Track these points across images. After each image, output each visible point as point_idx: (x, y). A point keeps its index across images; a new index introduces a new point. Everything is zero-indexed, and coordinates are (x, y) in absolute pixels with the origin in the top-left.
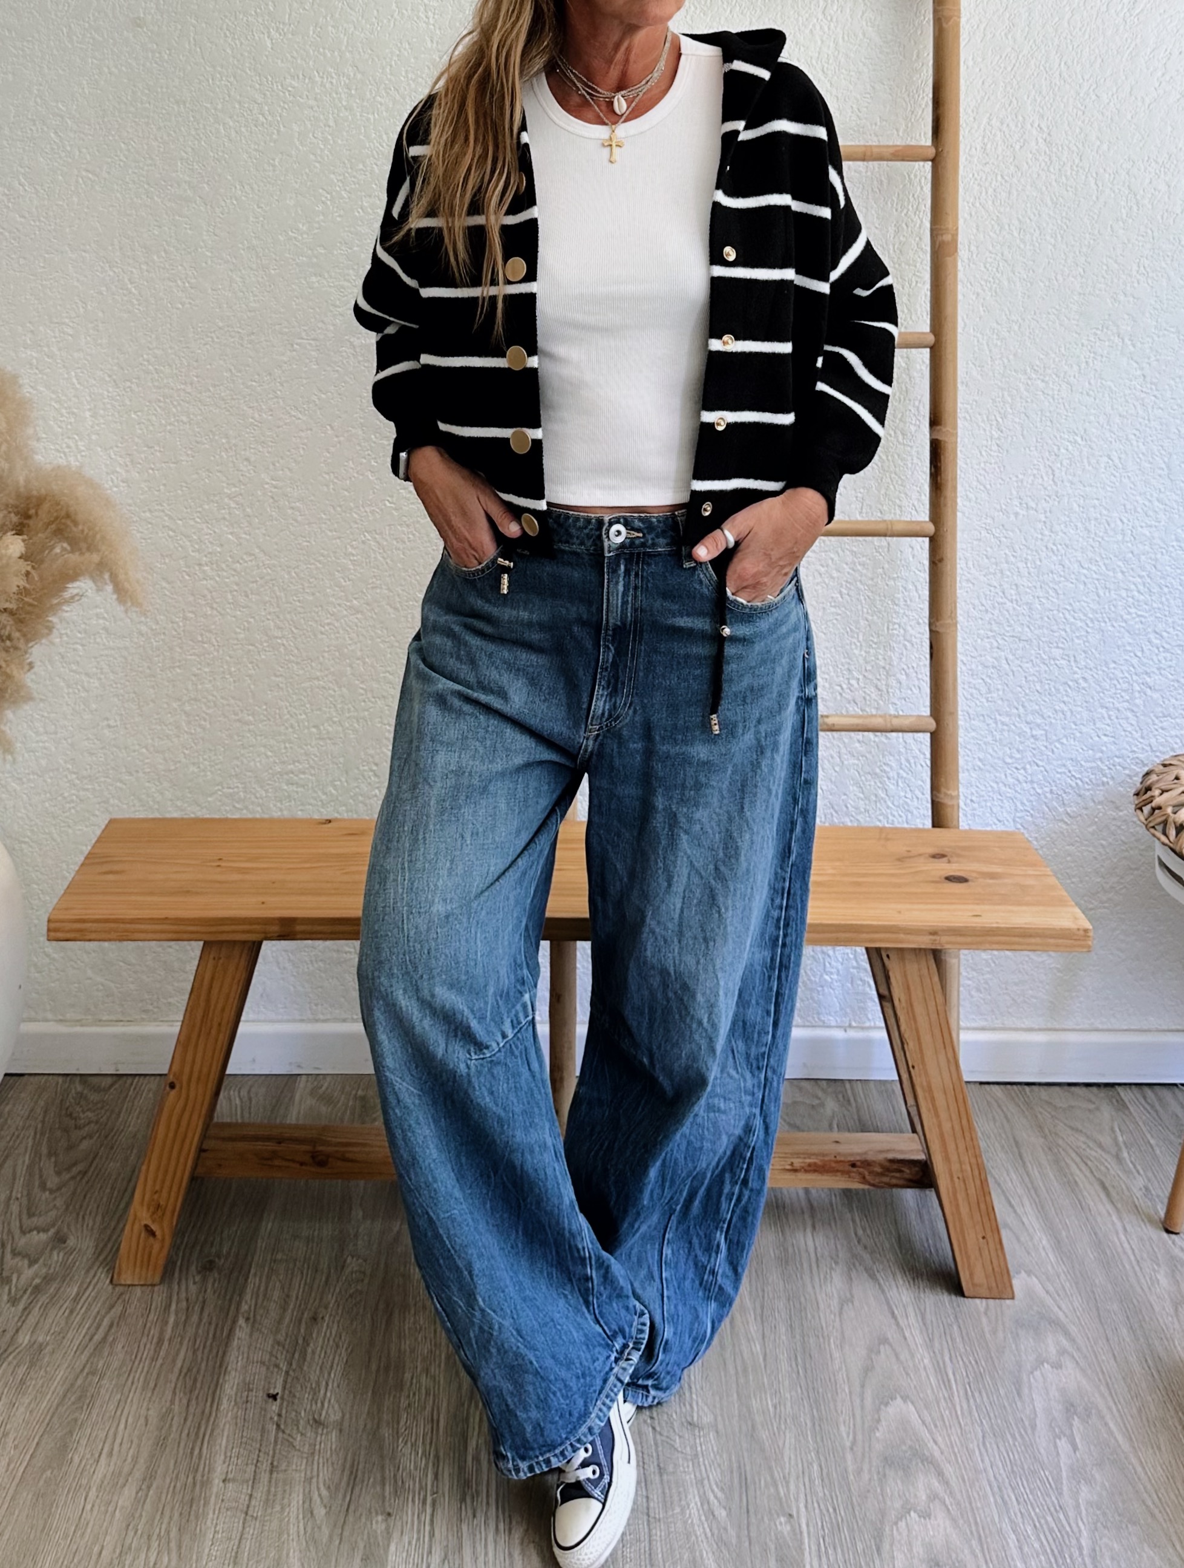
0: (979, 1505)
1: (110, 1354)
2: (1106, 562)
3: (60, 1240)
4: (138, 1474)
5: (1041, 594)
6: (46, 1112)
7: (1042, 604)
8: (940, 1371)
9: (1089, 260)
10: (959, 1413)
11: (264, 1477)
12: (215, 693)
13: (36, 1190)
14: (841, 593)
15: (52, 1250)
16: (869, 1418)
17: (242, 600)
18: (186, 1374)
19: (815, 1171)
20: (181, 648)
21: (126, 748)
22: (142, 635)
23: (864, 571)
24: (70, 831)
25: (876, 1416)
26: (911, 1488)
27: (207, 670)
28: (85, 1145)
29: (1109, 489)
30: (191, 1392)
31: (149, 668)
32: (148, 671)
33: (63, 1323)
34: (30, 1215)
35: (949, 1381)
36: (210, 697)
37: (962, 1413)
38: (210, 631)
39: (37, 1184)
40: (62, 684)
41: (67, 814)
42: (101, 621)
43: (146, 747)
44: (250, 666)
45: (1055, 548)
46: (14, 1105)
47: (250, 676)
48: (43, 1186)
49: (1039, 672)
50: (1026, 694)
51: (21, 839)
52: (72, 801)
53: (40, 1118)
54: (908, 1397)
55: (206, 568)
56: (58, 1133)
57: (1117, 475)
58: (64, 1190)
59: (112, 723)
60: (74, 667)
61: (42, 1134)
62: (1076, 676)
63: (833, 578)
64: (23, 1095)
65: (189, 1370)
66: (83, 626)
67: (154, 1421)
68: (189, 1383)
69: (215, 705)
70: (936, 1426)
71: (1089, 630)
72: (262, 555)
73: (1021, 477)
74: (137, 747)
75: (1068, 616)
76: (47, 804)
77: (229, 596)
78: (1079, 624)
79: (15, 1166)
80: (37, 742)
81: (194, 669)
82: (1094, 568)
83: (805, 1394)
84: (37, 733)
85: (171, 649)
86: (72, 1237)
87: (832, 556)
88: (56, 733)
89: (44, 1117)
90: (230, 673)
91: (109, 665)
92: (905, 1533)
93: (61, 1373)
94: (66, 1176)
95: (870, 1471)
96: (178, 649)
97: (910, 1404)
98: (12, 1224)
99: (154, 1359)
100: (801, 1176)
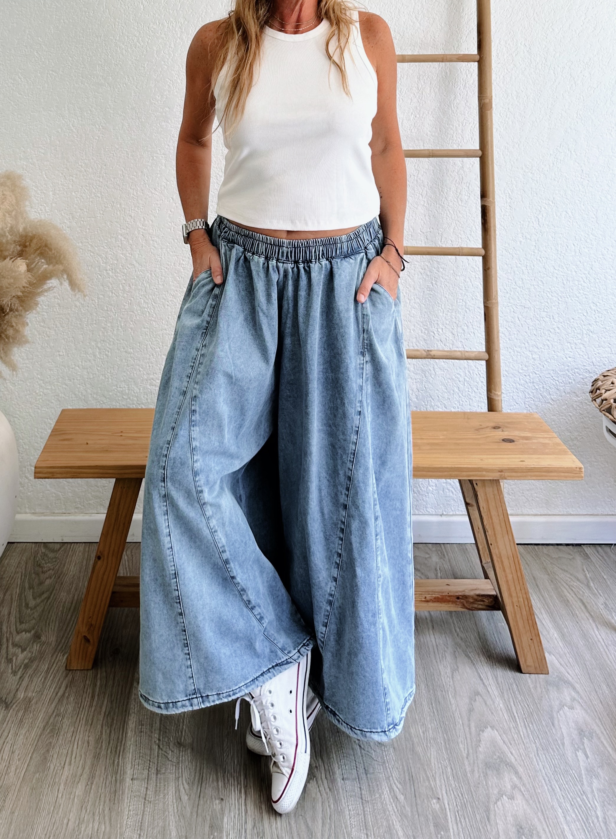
0: (539, 791)
1: (67, 704)
2: (567, 266)
3: (37, 637)
4: (85, 776)
5: (535, 284)
6: (26, 563)
7: (535, 288)
8: (509, 710)
9: (552, 111)
10: (522, 736)
11: (154, 776)
12: (113, 337)
13: (24, 608)
14: (432, 283)
15: (33, 643)
16: (475, 739)
17: (127, 288)
18: (108, 715)
19: (438, 601)
20: (97, 314)
21: (68, 366)
22: (77, 307)
23: (444, 272)
24: (39, 411)
25: (478, 738)
26: (502, 781)
27: (109, 325)
28: (48, 582)
29: (567, 228)
30: (111, 726)
31: (80, 324)
32: (79, 326)
33: (41, 686)
34: (21, 623)
35: (515, 717)
36: (111, 340)
37: (524, 737)
38: (111, 305)
39: (24, 604)
40: (36, 333)
41: (38, 402)
42: (56, 300)
43: (79, 367)
44: (131, 323)
45: (541, 259)
46: (10, 560)
47: (131, 328)
48: (27, 605)
49: (535, 324)
50: (529, 336)
51: (14, 415)
52: (40, 395)
53: (24, 567)
54: (494, 726)
55: (109, 272)
56: (33, 576)
57: (571, 221)
58: (38, 608)
59: (61, 353)
60: (42, 324)
61: (25, 576)
62: (554, 326)
63: (427, 275)
64: (14, 554)
65: (109, 713)
66: (47, 303)
67: (92, 743)
68: (110, 721)
69: (114, 344)
70: (511, 744)
71: (560, 302)
72: (137, 265)
73: (522, 222)
74: (74, 366)
75: (548, 295)
76: (27, 397)
77: (121, 286)
78: (555, 299)
79: (11, 595)
80: (23, 364)
81: (103, 325)
82: (561, 270)
83: (439, 725)
84: (23, 359)
85: (91, 314)
86: (43, 636)
87: (427, 264)
88: (33, 359)
89: (26, 567)
90: (121, 327)
91: (60, 324)
92: (502, 809)
93: (41, 715)
94: (38, 601)
95: (478, 771)
96: (95, 314)
97: (495, 731)
98: (12, 629)
99: (91, 706)
100: (431, 604)
